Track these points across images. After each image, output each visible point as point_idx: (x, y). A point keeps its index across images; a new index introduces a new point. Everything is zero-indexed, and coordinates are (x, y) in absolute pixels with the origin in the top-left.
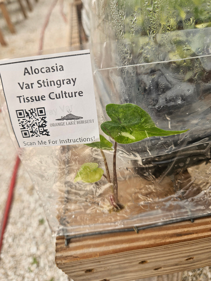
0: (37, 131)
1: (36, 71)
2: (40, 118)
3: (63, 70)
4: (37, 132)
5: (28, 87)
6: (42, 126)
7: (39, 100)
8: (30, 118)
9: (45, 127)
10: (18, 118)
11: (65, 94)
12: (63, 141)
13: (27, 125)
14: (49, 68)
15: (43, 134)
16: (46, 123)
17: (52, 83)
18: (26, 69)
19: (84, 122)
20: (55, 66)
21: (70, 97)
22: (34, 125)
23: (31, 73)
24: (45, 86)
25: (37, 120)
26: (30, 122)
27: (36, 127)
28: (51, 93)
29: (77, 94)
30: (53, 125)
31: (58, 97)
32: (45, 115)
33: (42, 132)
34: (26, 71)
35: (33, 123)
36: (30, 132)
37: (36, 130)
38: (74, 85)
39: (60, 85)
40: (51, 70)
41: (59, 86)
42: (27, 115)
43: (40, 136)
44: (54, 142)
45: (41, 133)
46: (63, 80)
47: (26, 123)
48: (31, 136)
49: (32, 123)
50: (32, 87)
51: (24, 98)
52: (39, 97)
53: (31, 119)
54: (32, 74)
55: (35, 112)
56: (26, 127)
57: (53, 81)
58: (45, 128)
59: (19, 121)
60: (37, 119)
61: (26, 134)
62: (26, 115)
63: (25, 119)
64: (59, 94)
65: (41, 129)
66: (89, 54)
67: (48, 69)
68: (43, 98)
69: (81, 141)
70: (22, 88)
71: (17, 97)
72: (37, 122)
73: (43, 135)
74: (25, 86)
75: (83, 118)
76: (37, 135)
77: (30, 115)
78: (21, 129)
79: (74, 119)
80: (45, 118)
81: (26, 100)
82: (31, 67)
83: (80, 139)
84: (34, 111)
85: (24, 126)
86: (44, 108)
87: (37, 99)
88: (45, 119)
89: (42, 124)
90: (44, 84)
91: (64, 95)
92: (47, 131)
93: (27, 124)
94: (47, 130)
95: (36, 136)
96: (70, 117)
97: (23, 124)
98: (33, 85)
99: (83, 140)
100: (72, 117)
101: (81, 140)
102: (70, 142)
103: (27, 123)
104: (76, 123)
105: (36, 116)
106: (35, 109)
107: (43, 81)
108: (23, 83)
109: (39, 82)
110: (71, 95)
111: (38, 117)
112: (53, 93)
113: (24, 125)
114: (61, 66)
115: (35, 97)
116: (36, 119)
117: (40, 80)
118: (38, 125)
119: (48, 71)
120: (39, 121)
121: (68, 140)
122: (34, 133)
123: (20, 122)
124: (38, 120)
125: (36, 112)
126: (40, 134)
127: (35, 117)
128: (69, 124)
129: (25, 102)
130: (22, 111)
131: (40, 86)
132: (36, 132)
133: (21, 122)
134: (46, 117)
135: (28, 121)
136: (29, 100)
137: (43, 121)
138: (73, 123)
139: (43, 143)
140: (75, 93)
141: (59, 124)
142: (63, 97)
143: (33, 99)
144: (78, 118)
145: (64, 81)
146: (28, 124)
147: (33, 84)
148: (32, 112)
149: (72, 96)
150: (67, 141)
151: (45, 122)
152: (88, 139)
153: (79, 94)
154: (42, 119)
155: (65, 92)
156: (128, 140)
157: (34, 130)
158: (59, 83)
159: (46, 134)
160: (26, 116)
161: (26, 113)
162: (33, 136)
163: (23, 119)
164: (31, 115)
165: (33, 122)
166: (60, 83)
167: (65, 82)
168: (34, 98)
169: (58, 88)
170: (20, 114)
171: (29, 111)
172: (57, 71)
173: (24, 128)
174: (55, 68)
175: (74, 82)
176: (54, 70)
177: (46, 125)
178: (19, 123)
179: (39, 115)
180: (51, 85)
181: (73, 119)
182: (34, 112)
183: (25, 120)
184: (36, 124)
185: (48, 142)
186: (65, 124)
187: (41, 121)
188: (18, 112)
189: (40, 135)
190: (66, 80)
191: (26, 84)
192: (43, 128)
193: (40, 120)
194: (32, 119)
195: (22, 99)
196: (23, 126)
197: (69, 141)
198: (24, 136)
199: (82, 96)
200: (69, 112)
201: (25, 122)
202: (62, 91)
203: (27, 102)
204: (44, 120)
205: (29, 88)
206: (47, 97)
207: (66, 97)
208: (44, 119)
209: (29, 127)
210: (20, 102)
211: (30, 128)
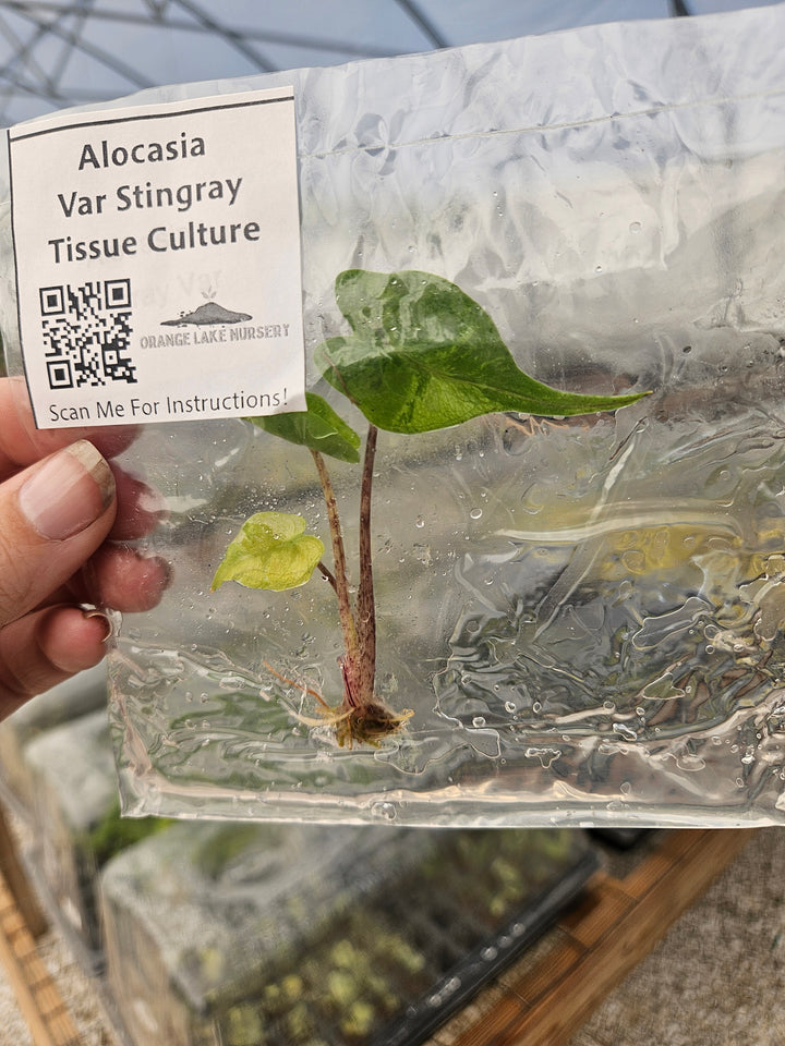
0: (97, 363)
1: (118, 157)
2: (111, 315)
3: (202, 152)
4: (98, 367)
5: (86, 208)
6: (113, 346)
7: (116, 253)
8: (82, 314)
9: (124, 348)
10: (44, 314)
11: (201, 235)
12: (178, 405)
13: (66, 341)
14: (158, 146)
15: (116, 374)
16: (128, 335)
17: (164, 196)
18: (88, 148)
19: (256, 334)
20: (179, 139)
21: (214, 242)
22: (89, 341)
23: (101, 161)
24: (139, 206)
25: (101, 324)
26: (79, 330)
27: (95, 348)
28: (155, 231)
29: (240, 233)
30: (149, 342)
31: (177, 244)
32: (129, 305)
33: (114, 368)
34: (88, 157)
35: (87, 335)
36: (73, 367)
37: (93, 359)
38: (232, 202)
39: (189, 202)
40: (166, 154)
41: (186, 205)
42: (71, 303)
43: (103, 383)
44: (147, 409)
45: (109, 370)
46: (199, 187)
47: (65, 333)
48: (75, 383)
49: (83, 335)
50: (99, 211)
51: (69, 246)
52: (115, 241)
53: (82, 318)
54: (106, 165)
55: (99, 296)
56: (64, 349)
57: (168, 191)
58: (124, 355)
59: (44, 327)
60: (101, 321)
61: (60, 375)
62: (68, 303)
63: (64, 320)
64: (182, 234)
65: (111, 357)
66: (292, 101)
67: (155, 148)
68: (128, 246)
69: (239, 405)
70: (68, 213)
71: (50, 242)
72: (101, 329)
73: (115, 378)
74: (77, 204)
75: (251, 318)
76: (96, 380)
77: (82, 305)
78: (47, 355)
79: (223, 322)
80: (127, 315)
81: (75, 254)
82: (104, 143)
83: (235, 397)
84: (95, 292)
85: (59, 346)
86: (127, 281)
87: (111, 250)
88: (127, 319)
89: (116, 339)
90: (137, 198)
91: (197, 236)
92: (130, 365)
93: (69, 336)
94: (129, 360)
95: (94, 384)
96: (210, 314)
97: (55, 339)
98: (103, 201)
99: (245, 403)
100: (217, 315)
101: (239, 400)
102: (200, 407)
103: (69, 332)
104: (227, 336)
105: (100, 308)
106: (98, 283)
107: (137, 188)
108: (74, 194)
109: (124, 192)
110: (218, 238)
111: (104, 313)
112: (164, 229)
113: (59, 341)
114: (196, 139)
115: (106, 242)
116: (96, 321)
117: (127, 187)
118: (102, 342)
119: (155, 156)
120: (108, 328)
121: (196, 400)
122: (88, 372)
123: (47, 330)
124: (105, 325)
125: (102, 296)
126: (106, 374)
127: (96, 312)
128: (205, 338)
129: (70, 259)
130: (57, 293)
131: (124, 204)
132: (94, 368)
133: (51, 330)
134: (130, 314)
135: (72, 328)
136: (84, 253)
137: (120, 327)
138: (217, 336)
139: (114, 412)
140: (233, 228)
141: (171, 340)
142: (192, 245)
143: (97, 251)
144: (236, 318)
145: (202, 190)
146: (73, 336)
147: (104, 197)
148: (87, 293)
149: (223, 240)
150: (193, 404)
151: (126, 330)
152: (265, 399)
153: (247, 231)
154: (117, 321)
155: (201, 225)
156: (411, 417)
157: (87, 358)
158: (184, 195)
159: (124, 377)
160: (67, 309)
161: (72, 297)
162: (85, 381)
163: (58, 321)
164: (85, 306)
165: (87, 330)
166: (186, 197)
167: (205, 191)
168: (100, 246)
169: (181, 213)
170: (52, 301)
171: (81, 289)
172: (184, 156)
173: (58, 352)
174: (178, 147)
175: (234, 192)
176: (175, 153)
177: (128, 343)
178: (45, 335)
179: (108, 307)
180: (160, 204)
181: (219, 321)
182: (95, 296)
183: (64, 324)
184: (95, 338)
185: (128, 407)
186: (191, 337)
187: (112, 328)
188: (45, 294)
189: (104, 379)
190: (208, 184)
191: (80, 199)
192: (118, 354)
193: (110, 322)
194: (86, 318)
195: (63, 247)
196: (54, 343)
197: (200, 403)
198: (55, 383)
199: (256, 239)
200: (206, 296)
201: (62, 329)
202: (191, 224)
203: (78, 259)
204: (122, 323)
205: (89, 211)
206: (142, 244)
207: (203, 243)
208: (123, 318)
209: (72, 348)
210: (57, 261)
211: (77, 352)
